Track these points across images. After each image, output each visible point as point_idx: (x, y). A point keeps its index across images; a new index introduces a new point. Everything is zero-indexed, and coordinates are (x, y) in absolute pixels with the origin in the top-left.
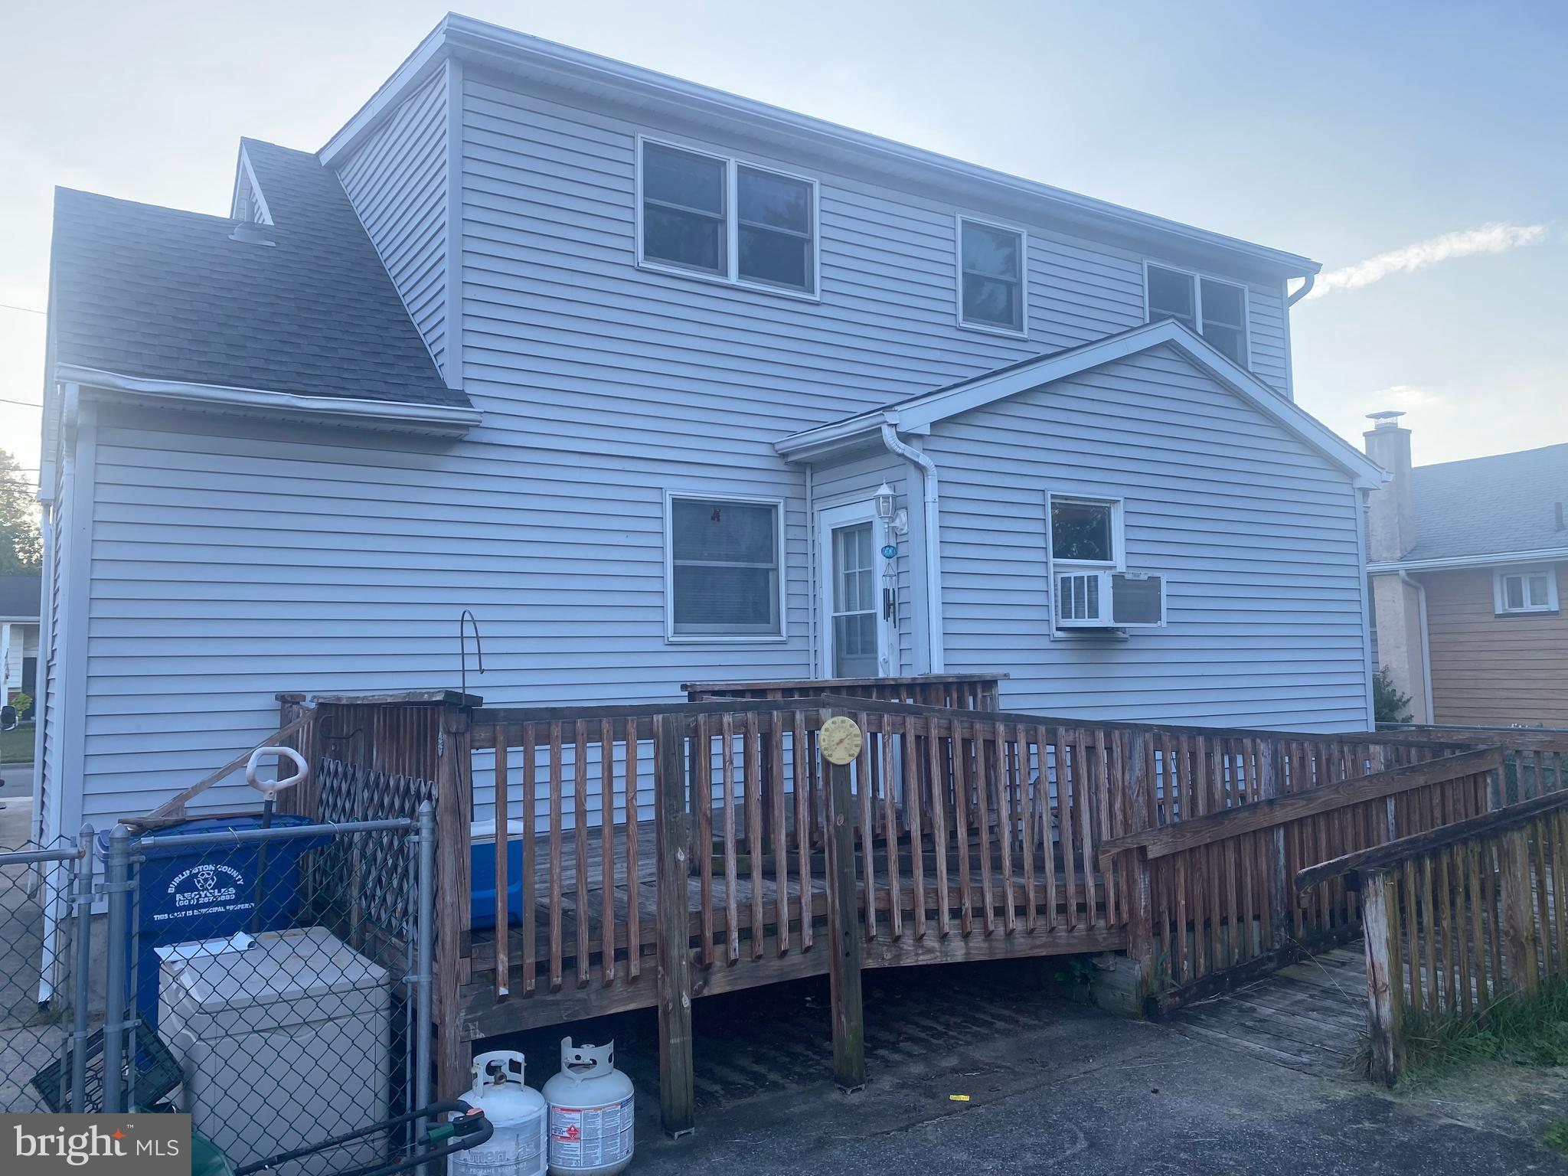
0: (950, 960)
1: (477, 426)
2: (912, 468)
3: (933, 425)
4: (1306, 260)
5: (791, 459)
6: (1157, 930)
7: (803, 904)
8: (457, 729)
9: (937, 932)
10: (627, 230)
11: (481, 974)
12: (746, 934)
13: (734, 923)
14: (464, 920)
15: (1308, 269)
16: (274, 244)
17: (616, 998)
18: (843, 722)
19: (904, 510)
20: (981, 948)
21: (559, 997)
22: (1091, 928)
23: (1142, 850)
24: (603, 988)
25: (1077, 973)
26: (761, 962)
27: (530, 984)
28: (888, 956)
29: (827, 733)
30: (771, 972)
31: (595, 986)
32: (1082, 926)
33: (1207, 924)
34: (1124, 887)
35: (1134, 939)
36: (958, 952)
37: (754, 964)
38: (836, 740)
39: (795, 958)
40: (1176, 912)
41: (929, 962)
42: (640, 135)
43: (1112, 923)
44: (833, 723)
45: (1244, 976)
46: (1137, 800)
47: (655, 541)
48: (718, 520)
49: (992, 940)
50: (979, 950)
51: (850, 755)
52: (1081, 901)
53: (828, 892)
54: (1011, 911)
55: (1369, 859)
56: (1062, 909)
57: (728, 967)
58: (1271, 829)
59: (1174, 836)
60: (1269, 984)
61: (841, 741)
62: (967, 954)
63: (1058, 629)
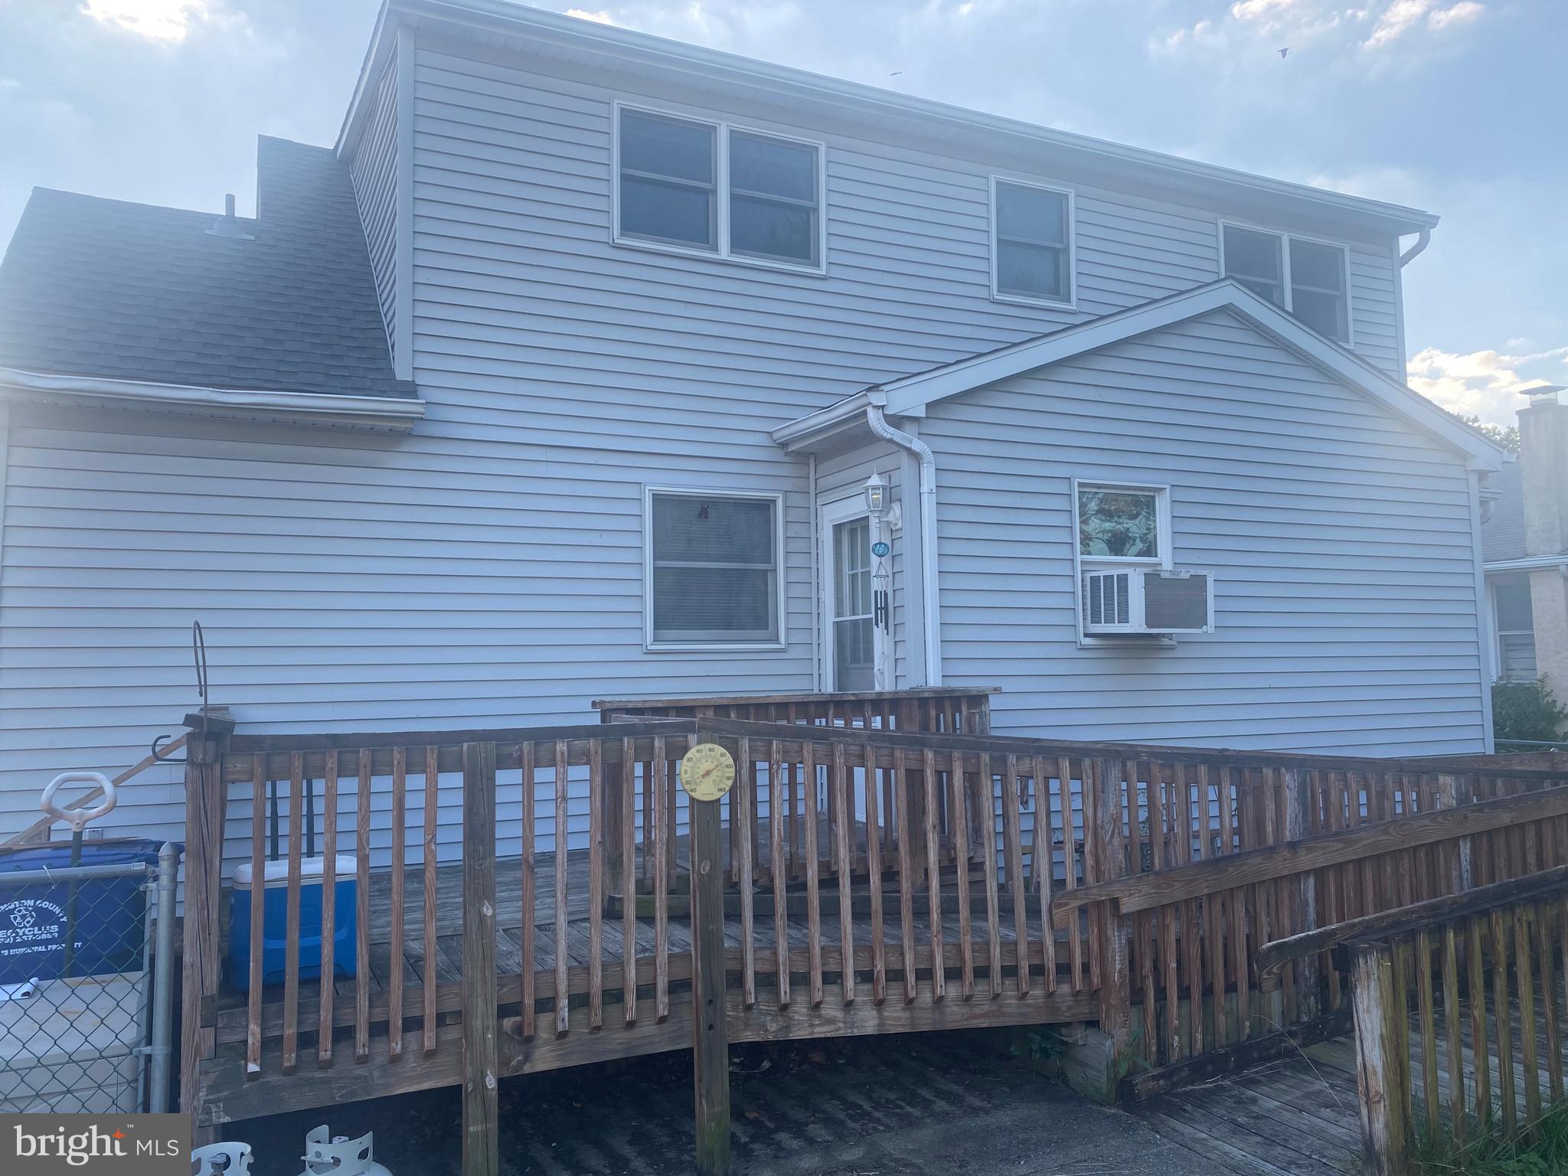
0: (856, 1033)
1: (421, 419)
2: (905, 455)
3: (930, 406)
4: (1422, 213)
5: (791, 449)
6: (1137, 997)
7: (658, 966)
8: (204, 759)
9: (839, 999)
10: (601, 204)
11: (229, 1046)
12: (579, 1001)
13: (563, 988)
14: (207, 984)
15: (1421, 223)
16: (253, 238)
17: (407, 1075)
18: (711, 750)
19: (898, 503)
20: (900, 1019)
21: (331, 1073)
22: (1050, 995)
23: (1115, 903)
24: (390, 1063)
25: (1035, 1047)
26: (602, 1033)
27: (290, 1059)
28: (773, 1027)
29: (690, 764)
30: (615, 1045)
31: (379, 1060)
32: (1038, 992)
33: (1208, 991)
34: (1095, 947)
35: (1107, 1009)
36: (867, 1022)
37: (593, 1036)
38: (702, 772)
39: (648, 1029)
40: (1165, 975)
41: (828, 1035)
42: (616, 101)
43: (1078, 989)
44: (698, 751)
45: (1255, 1055)
46: (1110, 842)
47: (633, 541)
48: (706, 517)
49: (915, 1008)
50: (896, 1020)
51: (720, 790)
52: (1036, 962)
53: (693, 952)
54: (940, 974)
55: (1368, 929)
56: (1010, 971)
57: (557, 1039)
58: (1296, 877)
59: (1158, 887)
60: (1286, 1066)
61: (708, 773)
62: (880, 1025)
63: (1086, 635)
